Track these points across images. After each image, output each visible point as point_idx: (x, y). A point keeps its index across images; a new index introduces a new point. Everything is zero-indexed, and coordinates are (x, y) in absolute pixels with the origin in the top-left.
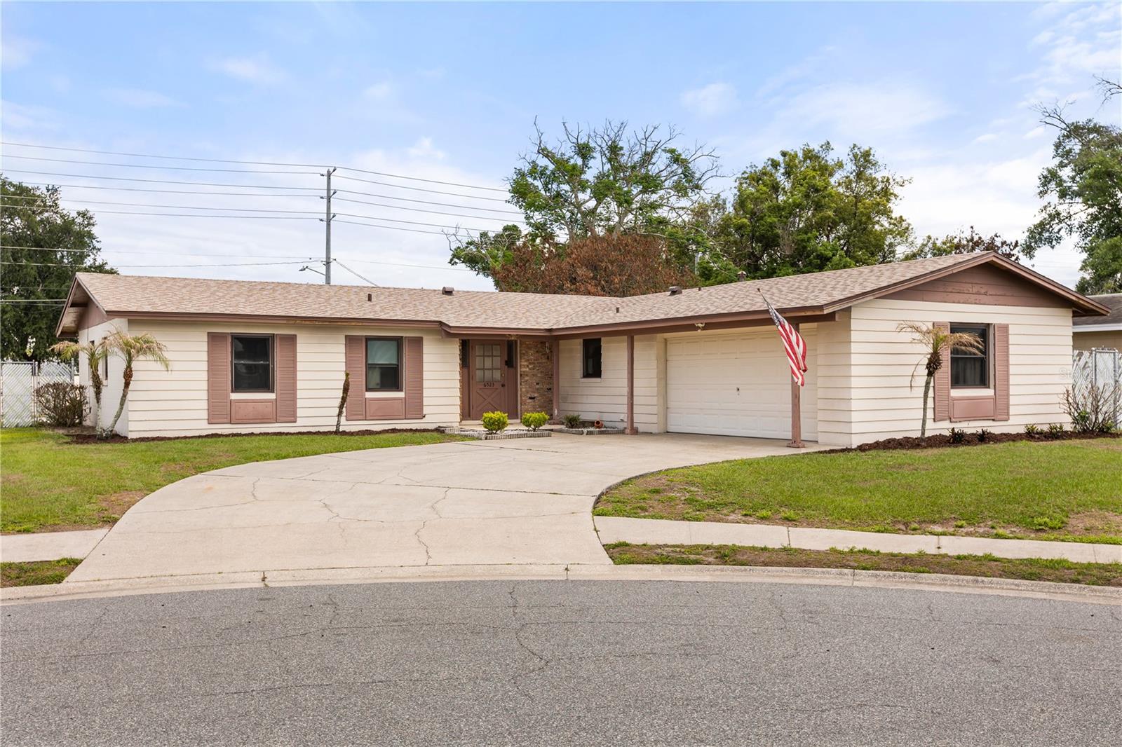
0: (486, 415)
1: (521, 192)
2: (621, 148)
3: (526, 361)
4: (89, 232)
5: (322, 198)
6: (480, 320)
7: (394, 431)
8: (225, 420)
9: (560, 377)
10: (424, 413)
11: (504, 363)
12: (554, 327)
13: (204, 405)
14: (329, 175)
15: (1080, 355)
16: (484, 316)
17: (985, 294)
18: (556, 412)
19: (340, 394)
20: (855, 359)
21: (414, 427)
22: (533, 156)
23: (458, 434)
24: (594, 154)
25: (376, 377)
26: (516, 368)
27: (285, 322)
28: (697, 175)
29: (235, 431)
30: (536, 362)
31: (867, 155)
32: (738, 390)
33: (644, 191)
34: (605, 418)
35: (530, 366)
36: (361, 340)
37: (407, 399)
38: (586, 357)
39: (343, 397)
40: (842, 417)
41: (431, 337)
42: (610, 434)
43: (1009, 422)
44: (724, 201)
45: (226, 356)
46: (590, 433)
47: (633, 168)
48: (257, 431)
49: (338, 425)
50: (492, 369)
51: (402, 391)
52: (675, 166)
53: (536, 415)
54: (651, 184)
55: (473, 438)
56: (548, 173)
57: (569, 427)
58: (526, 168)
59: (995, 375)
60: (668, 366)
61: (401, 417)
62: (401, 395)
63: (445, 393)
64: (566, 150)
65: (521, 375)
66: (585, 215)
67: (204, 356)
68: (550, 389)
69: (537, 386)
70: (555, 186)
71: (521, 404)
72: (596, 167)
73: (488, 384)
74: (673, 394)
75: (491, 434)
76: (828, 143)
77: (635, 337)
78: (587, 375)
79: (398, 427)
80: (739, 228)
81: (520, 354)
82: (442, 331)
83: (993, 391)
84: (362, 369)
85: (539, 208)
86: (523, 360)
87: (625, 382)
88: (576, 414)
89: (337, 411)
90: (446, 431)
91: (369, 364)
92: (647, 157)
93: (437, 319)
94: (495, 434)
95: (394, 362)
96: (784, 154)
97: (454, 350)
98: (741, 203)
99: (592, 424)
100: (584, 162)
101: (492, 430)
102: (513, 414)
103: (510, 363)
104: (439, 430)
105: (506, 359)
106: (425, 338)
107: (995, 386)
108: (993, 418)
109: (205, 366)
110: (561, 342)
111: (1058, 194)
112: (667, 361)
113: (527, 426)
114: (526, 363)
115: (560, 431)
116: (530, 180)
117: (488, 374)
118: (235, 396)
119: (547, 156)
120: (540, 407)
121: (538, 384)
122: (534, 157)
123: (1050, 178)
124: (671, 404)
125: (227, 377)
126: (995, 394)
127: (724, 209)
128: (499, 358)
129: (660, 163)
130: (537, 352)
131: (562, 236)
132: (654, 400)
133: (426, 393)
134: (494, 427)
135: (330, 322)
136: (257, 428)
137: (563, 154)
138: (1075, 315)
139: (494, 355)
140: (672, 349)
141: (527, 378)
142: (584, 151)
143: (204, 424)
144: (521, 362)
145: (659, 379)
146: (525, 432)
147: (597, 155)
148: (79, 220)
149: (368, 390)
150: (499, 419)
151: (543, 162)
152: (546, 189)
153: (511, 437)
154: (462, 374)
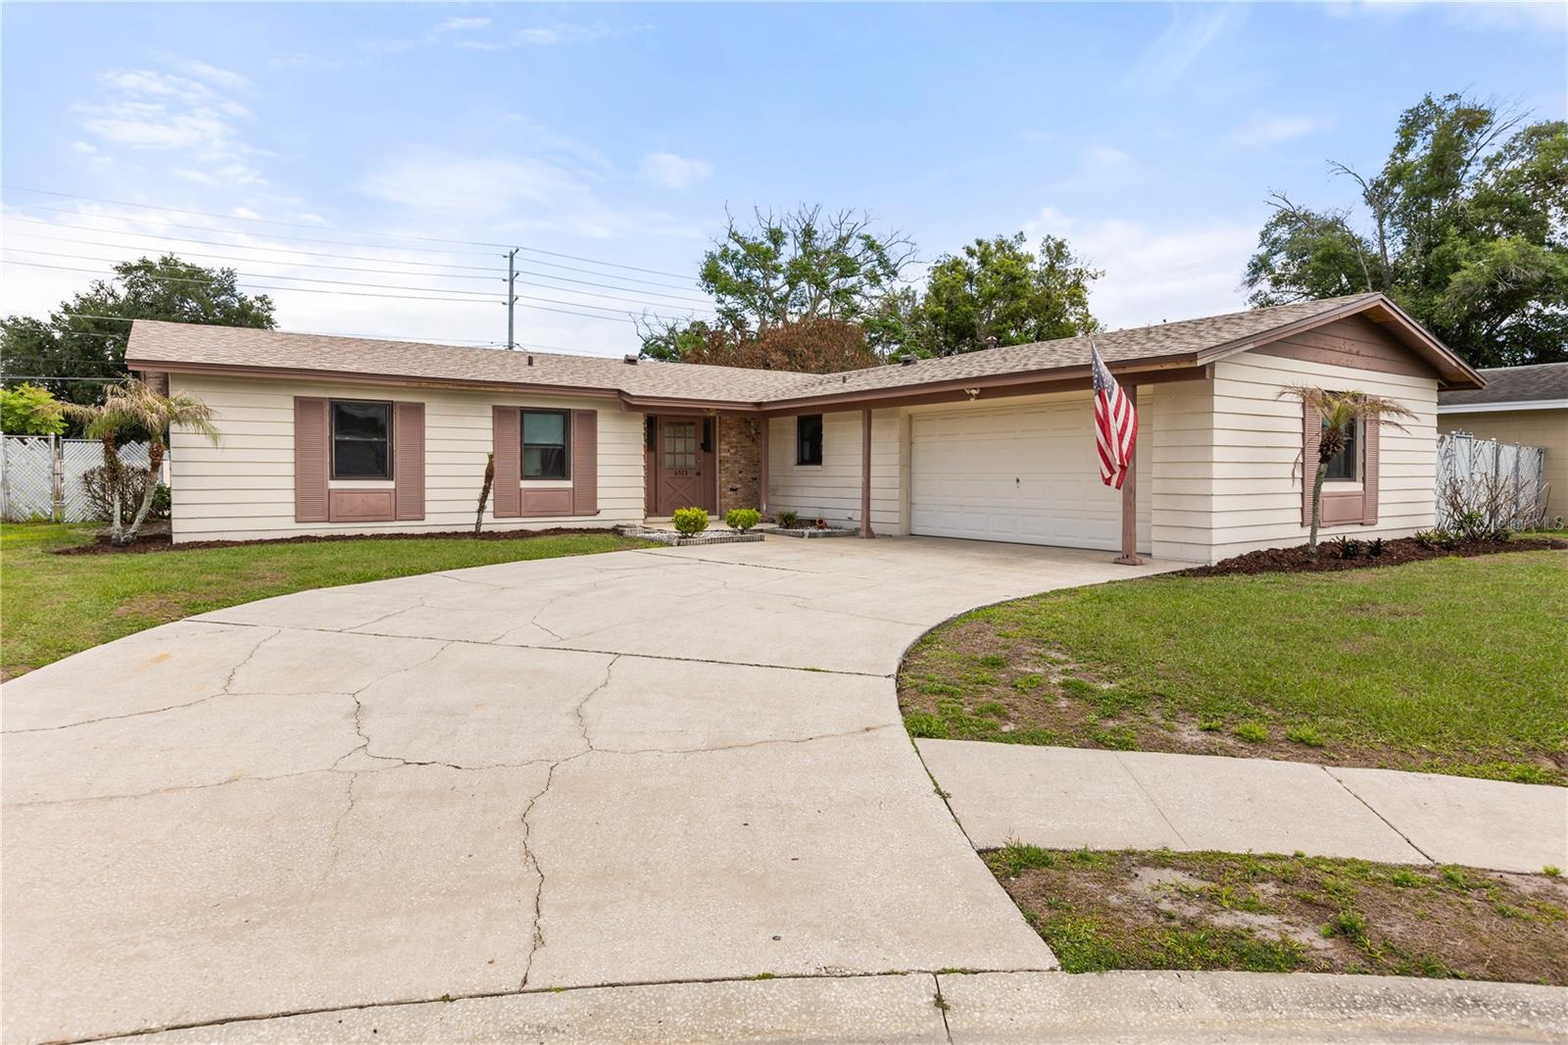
0: (678, 512)
1: (712, 276)
2: (816, 232)
3: (726, 444)
4: (268, 317)
5: (505, 280)
6: (670, 390)
7: (558, 531)
8: (321, 518)
9: (770, 464)
10: (598, 508)
11: (699, 446)
12: (765, 400)
13: (290, 496)
14: (512, 256)
15: (1442, 440)
16: (675, 386)
17: (1358, 354)
18: (765, 507)
19: (481, 482)
20: (1218, 437)
21: (584, 525)
22: (724, 239)
23: (642, 538)
24: (786, 240)
25: (535, 463)
26: (714, 453)
27: (404, 384)
28: (892, 262)
29: (336, 533)
30: (739, 445)
31: (1060, 246)
32: (1018, 481)
33: (840, 276)
34: (827, 515)
35: (732, 451)
36: (515, 412)
37: (576, 490)
38: (801, 440)
39: (485, 486)
40: (1197, 521)
41: (607, 411)
42: (838, 536)
43: (1377, 527)
44: (914, 293)
45: (323, 429)
46: (812, 536)
47: (828, 252)
48: (368, 532)
49: (479, 524)
50: (685, 453)
51: (570, 479)
52: (870, 252)
53: (744, 512)
54: (848, 268)
55: (661, 543)
56: (740, 257)
57: (784, 527)
58: (717, 252)
59: (1364, 464)
60: (914, 451)
61: (568, 513)
62: (568, 484)
63: (626, 482)
64: (760, 236)
65: (720, 461)
66: (776, 301)
67: (290, 429)
68: (755, 479)
69: (740, 475)
70: (746, 271)
71: (720, 497)
72: (789, 252)
73: (682, 472)
74: (920, 487)
75: (685, 537)
76: (1022, 233)
77: (873, 411)
78: (802, 461)
79: (564, 526)
80: (935, 317)
81: (720, 435)
82: (622, 402)
83: (1362, 485)
84: (516, 450)
85: (732, 293)
86: (723, 443)
87: (859, 471)
88: (792, 510)
89: (477, 505)
90: (626, 533)
91: (525, 445)
92: (843, 241)
93: (614, 387)
94: (691, 537)
95: (560, 441)
96: (979, 243)
97: (637, 429)
98: (936, 291)
99: (812, 523)
100: (775, 247)
101: (686, 532)
102: (712, 512)
103: (707, 446)
104: (617, 531)
105: (702, 441)
106: (599, 412)
107: (1364, 479)
108: (1361, 521)
109: (290, 443)
110: (771, 420)
111: (1270, 282)
112: (912, 443)
113: (732, 527)
114: (726, 447)
115: (773, 532)
116: (721, 264)
117: (680, 460)
118: (334, 485)
119: (737, 241)
120: (743, 500)
121: (740, 472)
122: (725, 241)
123: (1260, 266)
124: (915, 499)
125: (325, 459)
126: (1364, 489)
127: (914, 301)
128: (693, 440)
129: (854, 248)
130: (740, 433)
131: (753, 322)
132: (896, 494)
133: (600, 482)
134: (689, 530)
135: (469, 386)
136: (368, 529)
137: (755, 238)
138: (1441, 389)
139: (688, 435)
140: (920, 428)
141: (727, 465)
142: (776, 237)
143: (290, 523)
144: (720, 445)
145: (902, 466)
146: (730, 535)
147: (790, 240)
148: (257, 304)
149: (524, 477)
150: (696, 518)
151: (734, 246)
152: (739, 275)
153: (712, 541)
154: (647, 459)
